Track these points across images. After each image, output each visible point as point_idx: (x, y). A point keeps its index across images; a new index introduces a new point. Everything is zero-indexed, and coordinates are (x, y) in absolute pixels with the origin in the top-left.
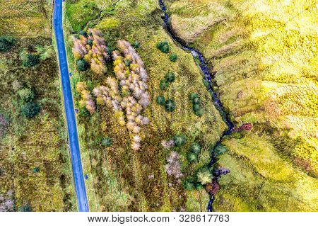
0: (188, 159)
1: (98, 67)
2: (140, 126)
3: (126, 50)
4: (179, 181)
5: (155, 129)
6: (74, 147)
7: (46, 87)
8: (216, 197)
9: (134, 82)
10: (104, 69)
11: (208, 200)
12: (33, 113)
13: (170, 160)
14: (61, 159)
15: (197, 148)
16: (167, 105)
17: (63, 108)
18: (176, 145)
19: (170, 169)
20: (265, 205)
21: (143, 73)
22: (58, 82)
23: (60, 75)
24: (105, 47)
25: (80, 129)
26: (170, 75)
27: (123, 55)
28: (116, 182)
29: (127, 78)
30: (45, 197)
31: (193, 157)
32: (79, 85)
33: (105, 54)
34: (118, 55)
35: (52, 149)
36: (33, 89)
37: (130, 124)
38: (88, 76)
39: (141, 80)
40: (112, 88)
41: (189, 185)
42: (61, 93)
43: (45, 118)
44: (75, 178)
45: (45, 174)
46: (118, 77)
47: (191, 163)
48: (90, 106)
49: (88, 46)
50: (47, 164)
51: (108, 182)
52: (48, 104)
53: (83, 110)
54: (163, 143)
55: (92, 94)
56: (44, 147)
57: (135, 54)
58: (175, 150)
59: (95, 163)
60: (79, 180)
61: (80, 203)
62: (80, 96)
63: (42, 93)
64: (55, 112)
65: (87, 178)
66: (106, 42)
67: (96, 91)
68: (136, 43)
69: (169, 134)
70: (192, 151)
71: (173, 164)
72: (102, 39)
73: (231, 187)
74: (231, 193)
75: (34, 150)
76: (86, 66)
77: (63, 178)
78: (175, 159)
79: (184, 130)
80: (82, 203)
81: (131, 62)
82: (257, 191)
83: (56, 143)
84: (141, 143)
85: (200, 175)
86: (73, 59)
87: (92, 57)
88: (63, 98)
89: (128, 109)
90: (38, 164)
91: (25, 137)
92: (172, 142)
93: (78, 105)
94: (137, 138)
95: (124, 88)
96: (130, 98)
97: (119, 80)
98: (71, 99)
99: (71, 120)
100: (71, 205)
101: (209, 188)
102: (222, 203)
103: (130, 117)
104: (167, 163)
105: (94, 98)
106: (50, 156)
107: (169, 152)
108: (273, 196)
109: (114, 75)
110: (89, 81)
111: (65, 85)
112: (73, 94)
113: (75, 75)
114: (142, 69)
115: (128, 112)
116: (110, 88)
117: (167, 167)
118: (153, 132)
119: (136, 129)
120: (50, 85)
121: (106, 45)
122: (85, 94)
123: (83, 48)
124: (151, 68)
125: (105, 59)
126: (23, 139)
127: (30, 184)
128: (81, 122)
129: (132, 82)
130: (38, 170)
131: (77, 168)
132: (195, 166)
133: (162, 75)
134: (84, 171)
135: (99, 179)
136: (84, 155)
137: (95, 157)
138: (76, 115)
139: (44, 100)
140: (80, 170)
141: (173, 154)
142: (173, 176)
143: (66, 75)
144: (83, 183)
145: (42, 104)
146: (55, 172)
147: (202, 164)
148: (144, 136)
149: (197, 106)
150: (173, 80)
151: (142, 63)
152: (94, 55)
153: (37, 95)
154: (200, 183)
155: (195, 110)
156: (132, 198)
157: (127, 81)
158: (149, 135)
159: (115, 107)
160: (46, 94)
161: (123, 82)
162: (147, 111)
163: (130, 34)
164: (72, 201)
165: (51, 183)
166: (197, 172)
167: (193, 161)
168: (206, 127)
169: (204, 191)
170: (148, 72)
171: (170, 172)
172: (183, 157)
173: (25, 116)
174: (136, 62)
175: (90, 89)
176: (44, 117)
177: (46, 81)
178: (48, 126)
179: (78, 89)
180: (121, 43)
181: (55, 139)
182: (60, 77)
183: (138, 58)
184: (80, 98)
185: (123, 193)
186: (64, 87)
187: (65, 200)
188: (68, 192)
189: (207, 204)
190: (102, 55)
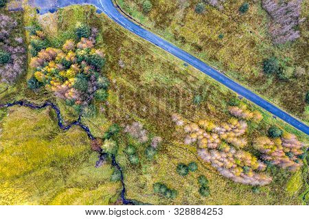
0: (132, 146)
1: (263, 143)
2: (187, 133)
3: (258, 178)
4: (123, 125)
5: (175, 142)
6: (215, 74)
7: (280, 91)
8: (89, 141)
9: (226, 160)
10: (257, 147)
11: (92, 133)
12: (266, 66)
13: (143, 132)
14: (214, 58)
15: (134, 160)
16: (185, 168)
17: (252, 89)
18: (149, 146)
19: (138, 126)
20: (51, 169)
21: (226, 173)
22: (276, 103)
23: (281, 109)
24: (276, 163)
25: (224, 89)
26: (206, 193)
27: (256, 171)
28: (164, 81)
29: (234, 157)
30: (198, 27)
31: (130, 150)
32: (260, 116)
33: (270, 158)
34: (259, 167)
35: (227, 58)
36: (286, 81)
37: (195, 127)
38: (262, 129)
39: (222, 167)
40: (236, 139)
41: (114, 129)
42: (265, 98)
43: (255, 71)
44: (192, 57)
45: (213, 39)
46: (240, 151)
47: (128, 145)
48: (236, 110)
49: (288, 150)
50: (220, 46)
51: (168, 76)
52: (264, 82)
53: (237, 102)
54: (160, 139)
55: (244, 120)
56: (233, 54)
57: (248, 181)
58: (147, 142)
59: (190, 78)
60: (188, 58)
61: (172, 47)
62: (251, 110)
63: (277, 84)
64: (254, 81)
65: (185, 65)
66: (279, 168)
67: (245, 125)
68: (257, 191)
69: (162, 150)
70: (134, 154)
71: (138, 132)
72: (284, 167)
73: (85, 158)
74: (81, 153)
75: (238, 45)
76: (271, 135)
77: (200, 49)
78: (140, 137)
79: (155, 163)
80: (170, 48)
81: (244, 172)
82: (65, 173)
83: (229, 64)
84: (174, 123)
85: (113, 143)
86: (286, 129)
87: (276, 145)
88: (260, 96)
89: (209, 136)
90: (225, 40)
91: (252, 47)
92: (155, 146)
93: (245, 102)
94: (181, 123)
95: (228, 148)
96: (215, 145)
97: (237, 150)
98: (254, 101)
99: (237, 88)
100: (176, 40)
101: (99, 142)
102: (81, 140)
103: (201, 132)
104: (143, 128)
105: (240, 119)
106: (223, 53)
107: (150, 137)
108: (50, 181)
109: (245, 149)
110: (256, 126)
111: (269, 106)
112: (257, 106)
113: (271, 120)
114: (231, 175)
115: (205, 134)
116: (238, 137)
117: (141, 126)
118: (174, 138)
119: (188, 129)
120: (279, 95)
121: (276, 166)
122: (248, 115)
123: (289, 145)
124: (225, 183)
125: (265, 154)
126: (253, 44)
127: (215, 25)
128: (230, 94)
129: (227, 158)
130: (221, 37)
131: (197, 64)
132: (123, 146)
133: (212, 187)
134: (191, 66)
135: (176, 72)
136: (203, 76)
137: (194, 82)
138: (237, 95)
139: (270, 81)
140: (194, 65)
141: (145, 138)
142: (131, 124)
143: (277, 113)
144: (184, 59)
145: (268, 78)
146: (208, 47)
147: (119, 152)
148: (177, 130)
149: (163, 190)
150: (200, 191)
151: (236, 181)
152: (276, 149)
153: (279, 79)
154: (108, 138)
155: (161, 185)
156: (142, 83)
157: (231, 155)
158: (175, 133)
159: (218, 129)
160: (274, 87)
161: (233, 151)
162: (194, 149)
163: (270, 193)
164: (178, 43)
165: (203, 39)
166: (118, 143)
167: (127, 148)
168: (142, 182)
169: (100, 136)
170: (224, 178)
171: (135, 124)
172: (137, 143)
173: (269, 58)
174: (241, 176)
175: (249, 122)
176: (257, 71)
177: (285, 94)
178: (247, 68)
179: (258, 112)
180: (267, 179)
181: (233, 65)
182: (280, 108)
183: (244, 181)
184: (249, 108)
185: (152, 80)
186: (268, 103)
187: (183, 38)
188: (187, 45)
189: (90, 130)
190: (270, 155)
